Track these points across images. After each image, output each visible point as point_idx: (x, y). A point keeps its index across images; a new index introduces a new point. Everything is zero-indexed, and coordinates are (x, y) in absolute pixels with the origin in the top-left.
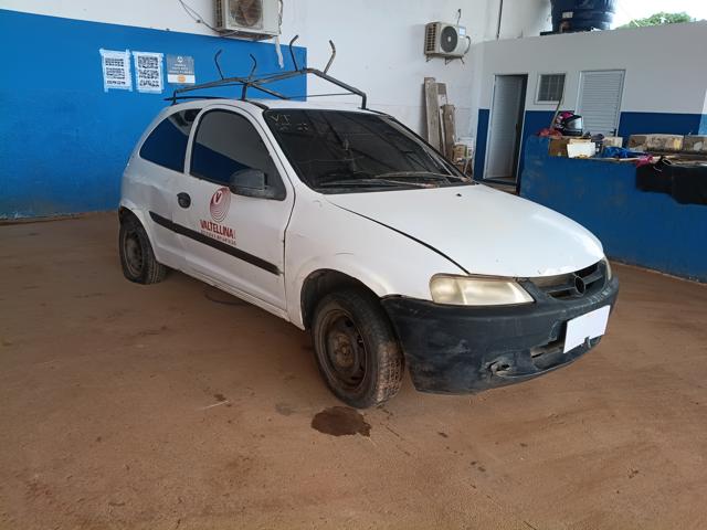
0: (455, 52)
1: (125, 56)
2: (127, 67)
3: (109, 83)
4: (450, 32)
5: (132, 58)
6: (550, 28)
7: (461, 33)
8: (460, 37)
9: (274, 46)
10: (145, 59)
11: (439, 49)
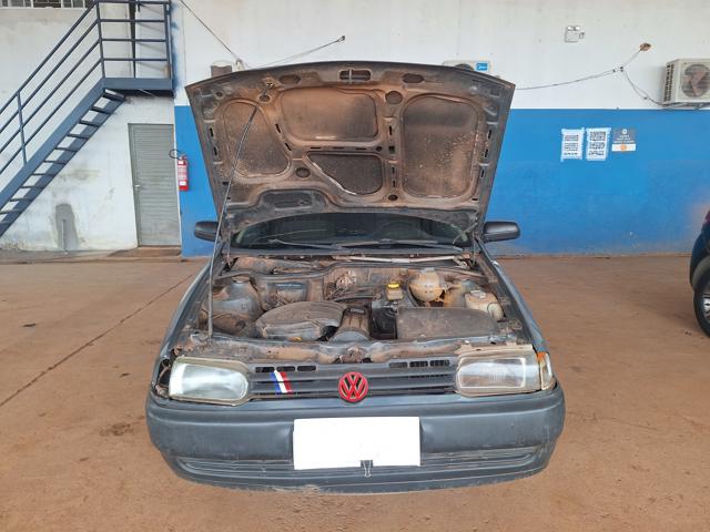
1: (580, 133)
2: (580, 142)
3: (566, 154)
5: (585, 135)
10: (596, 133)
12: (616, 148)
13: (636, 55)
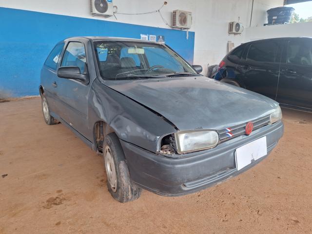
0: (238, 32)
1: (147, 36)
4: (238, 25)
5: (149, 37)
6: (267, 22)
7: (241, 25)
8: (241, 27)
9: (186, 32)
10: (152, 37)
11: (234, 31)
13: (163, 6)
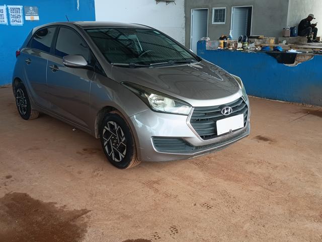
1: (4, 8)
2: (5, 13)
5: (7, 9)
10: (14, 9)
12: (28, 18)
